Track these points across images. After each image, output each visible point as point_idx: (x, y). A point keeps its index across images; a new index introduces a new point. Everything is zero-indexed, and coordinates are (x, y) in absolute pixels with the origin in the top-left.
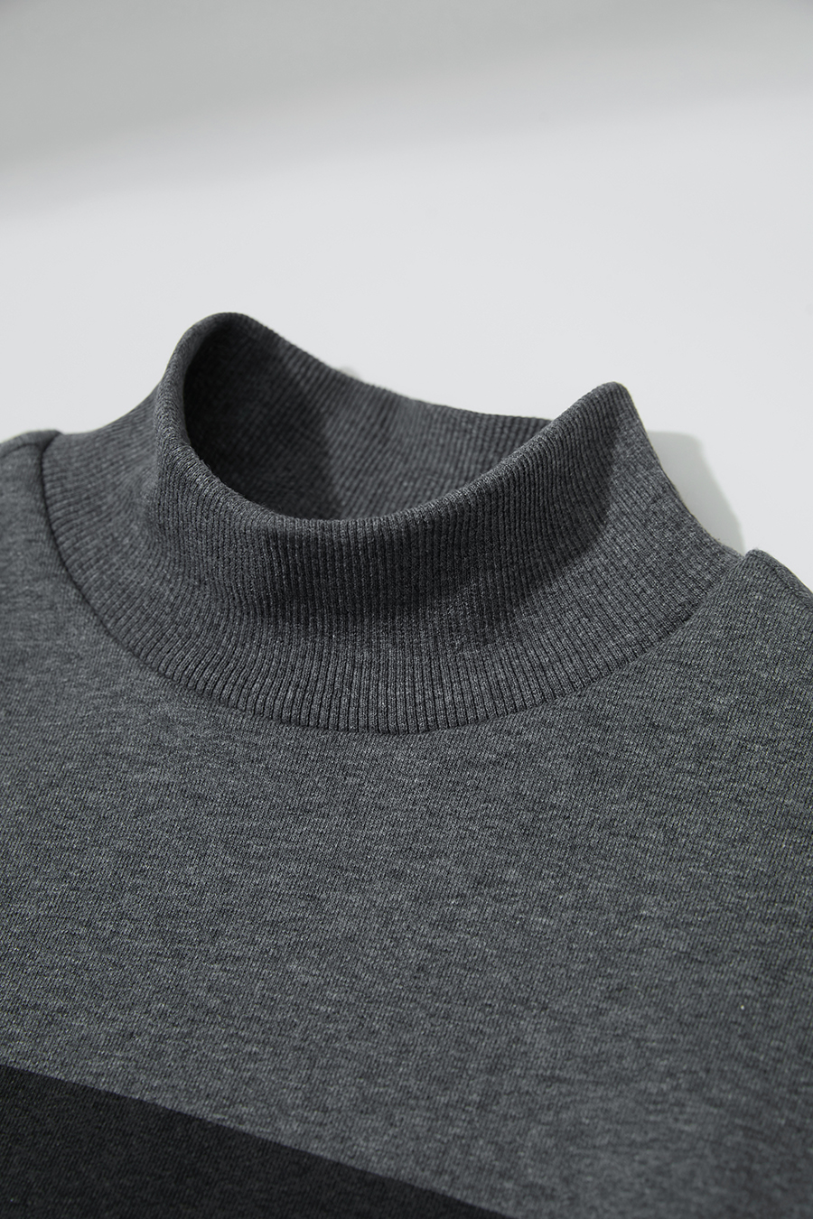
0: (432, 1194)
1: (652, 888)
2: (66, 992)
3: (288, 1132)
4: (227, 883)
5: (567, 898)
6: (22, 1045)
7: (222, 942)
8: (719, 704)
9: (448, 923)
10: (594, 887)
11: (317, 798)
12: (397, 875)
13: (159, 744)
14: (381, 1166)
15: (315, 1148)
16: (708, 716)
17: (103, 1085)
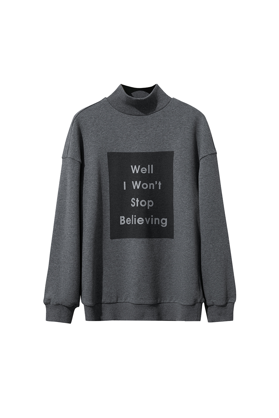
0: (162, 152)
1: (170, 124)
2: (130, 145)
3: (151, 151)
4: (139, 132)
5: (164, 126)
6: (129, 150)
7: (140, 137)
8: (173, 108)
9: (156, 130)
10: (166, 125)
11: (143, 122)
12: (151, 127)
13: (128, 121)
14: (158, 151)
15: (153, 152)
16: (173, 109)
17: (136, 152)
